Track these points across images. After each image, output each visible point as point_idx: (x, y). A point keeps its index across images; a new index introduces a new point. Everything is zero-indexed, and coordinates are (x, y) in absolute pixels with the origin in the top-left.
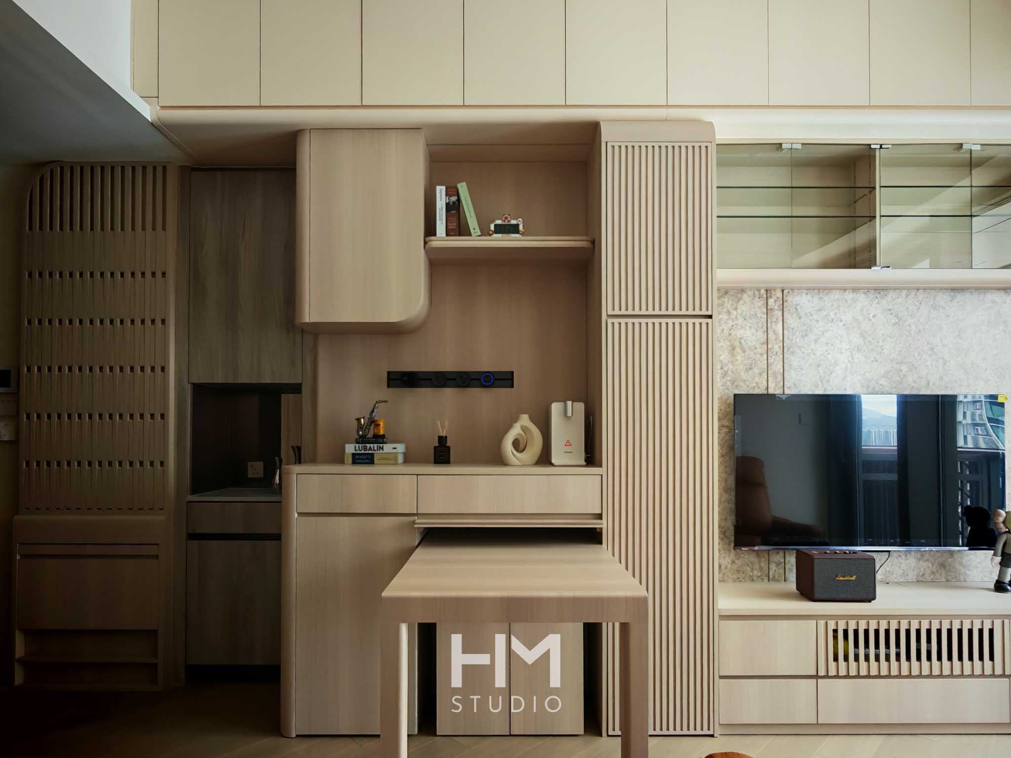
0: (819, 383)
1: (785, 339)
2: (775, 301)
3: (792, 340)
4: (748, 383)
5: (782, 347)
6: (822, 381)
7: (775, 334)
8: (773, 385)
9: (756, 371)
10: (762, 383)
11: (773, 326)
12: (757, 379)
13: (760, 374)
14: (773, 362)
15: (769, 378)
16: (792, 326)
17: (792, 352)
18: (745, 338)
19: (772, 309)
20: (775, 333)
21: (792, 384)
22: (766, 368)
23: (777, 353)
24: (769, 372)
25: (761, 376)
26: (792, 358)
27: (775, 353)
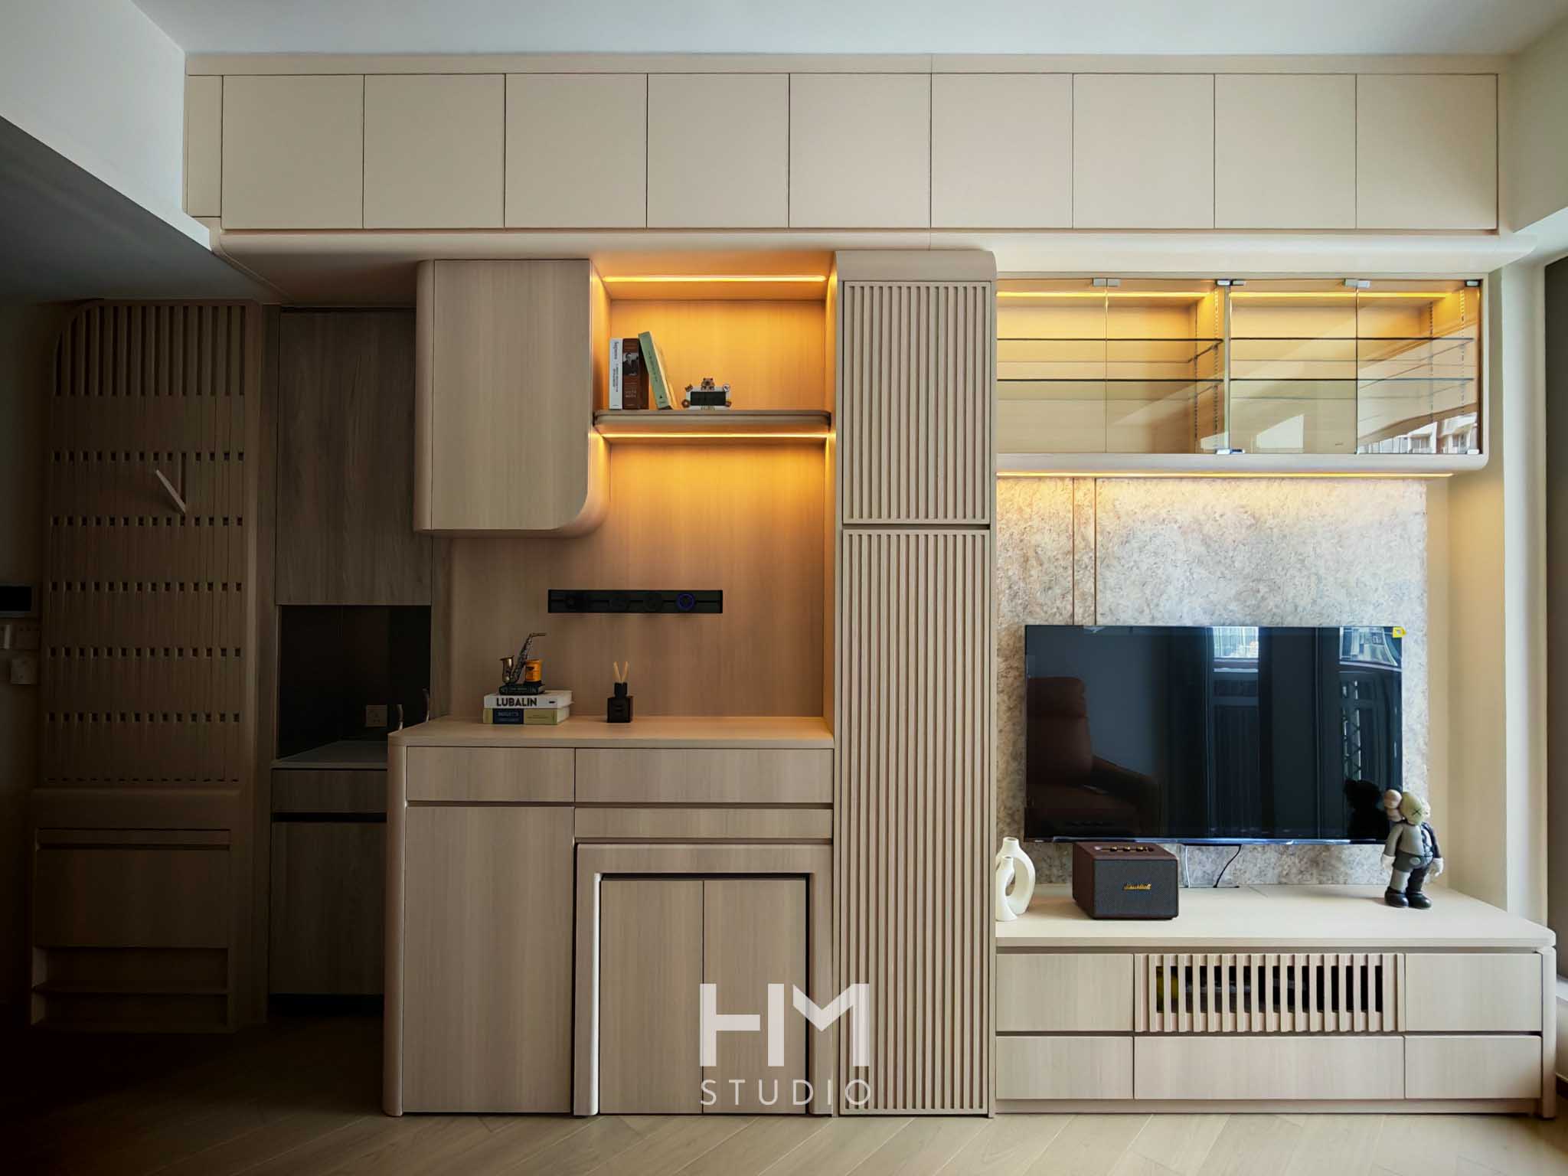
0: (1145, 608)
1: (1098, 546)
2: (1085, 494)
3: (1108, 549)
4: (1045, 608)
5: (1093, 558)
6: (1148, 605)
7: (1084, 540)
8: (1081, 611)
9: (1058, 591)
10: (1065, 608)
11: (1082, 529)
12: (1058, 603)
13: (1063, 596)
14: (1081, 579)
15: (1076, 601)
16: (1108, 529)
17: (1108, 566)
18: (1043, 545)
19: (1079, 506)
20: (1084, 538)
21: (1108, 610)
22: (1071, 586)
23: (1086, 567)
24: (1075, 593)
25: (1063, 598)
26: (1108, 574)
27: (1083, 566)
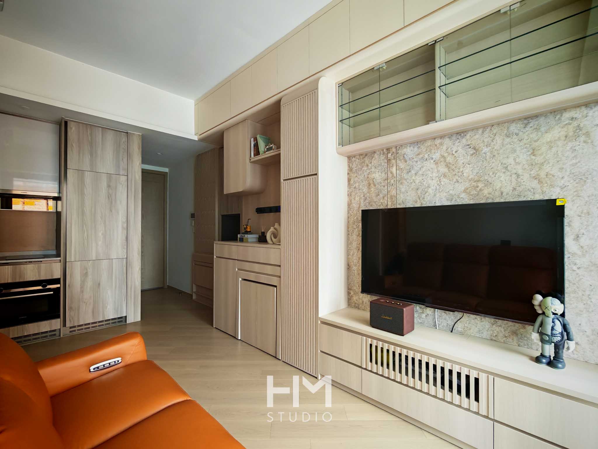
0: (418, 200)
1: (397, 175)
2: (392, 154)
3: (401, 176)
4: (377, 203)
5: (395, 181)
6: (419, 199)
8: (390, 203)
9: (381, 196)
10: (384, 202)
11: (391, 169)
12: (381, 201)
13: (383, 198)
14: (390, 190)
15: (388, 199)
16: (401, 167)
17: (401, 183)
18: (376, 178)
19: (390, 159)
20: (392, 173)
21: (401, 202)
22: (387, 193)
23: (393, 185)
24: (388, 196)
26: (401, 186)
27: (391, 184)
